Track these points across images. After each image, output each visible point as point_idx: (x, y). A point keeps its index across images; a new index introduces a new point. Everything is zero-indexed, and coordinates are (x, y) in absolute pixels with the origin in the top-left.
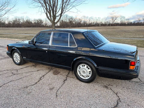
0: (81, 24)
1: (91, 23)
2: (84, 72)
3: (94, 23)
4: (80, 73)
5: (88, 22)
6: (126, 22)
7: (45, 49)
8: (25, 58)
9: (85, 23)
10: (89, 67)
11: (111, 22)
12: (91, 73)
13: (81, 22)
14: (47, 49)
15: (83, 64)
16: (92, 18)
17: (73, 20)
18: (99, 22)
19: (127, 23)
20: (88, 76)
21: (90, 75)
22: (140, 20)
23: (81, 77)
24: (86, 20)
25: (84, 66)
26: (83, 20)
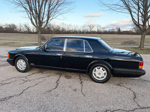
0: (60, 31)
1: (70, 31)
2: (99, 74)
3: (72, 30)
4: (95, 75)
5: (67, 30)
6: (102, 30)
7: (59, 55)
8: (34, 64)
9: (63, 30)
10: (104, 69)
11: (89, 30)
12: (106, 74)
13: (59, 28)
14: (61, 55)
15: (99, 67)
16: (70, 25)
17: (51, 26)
18: (77, 29)
19: (103, 32)
20: (103, 77)
21: (105, 76)
22: (114, 29)
23: (96, 78)
24: (64, 27)
25: (100, 68)
26: (62, 27)
